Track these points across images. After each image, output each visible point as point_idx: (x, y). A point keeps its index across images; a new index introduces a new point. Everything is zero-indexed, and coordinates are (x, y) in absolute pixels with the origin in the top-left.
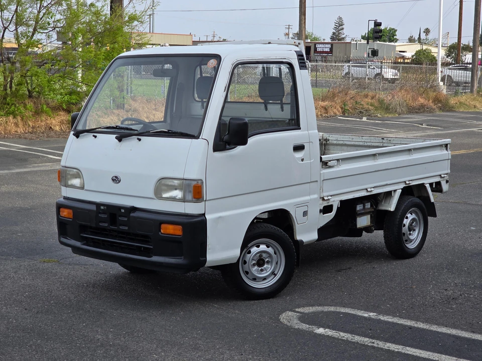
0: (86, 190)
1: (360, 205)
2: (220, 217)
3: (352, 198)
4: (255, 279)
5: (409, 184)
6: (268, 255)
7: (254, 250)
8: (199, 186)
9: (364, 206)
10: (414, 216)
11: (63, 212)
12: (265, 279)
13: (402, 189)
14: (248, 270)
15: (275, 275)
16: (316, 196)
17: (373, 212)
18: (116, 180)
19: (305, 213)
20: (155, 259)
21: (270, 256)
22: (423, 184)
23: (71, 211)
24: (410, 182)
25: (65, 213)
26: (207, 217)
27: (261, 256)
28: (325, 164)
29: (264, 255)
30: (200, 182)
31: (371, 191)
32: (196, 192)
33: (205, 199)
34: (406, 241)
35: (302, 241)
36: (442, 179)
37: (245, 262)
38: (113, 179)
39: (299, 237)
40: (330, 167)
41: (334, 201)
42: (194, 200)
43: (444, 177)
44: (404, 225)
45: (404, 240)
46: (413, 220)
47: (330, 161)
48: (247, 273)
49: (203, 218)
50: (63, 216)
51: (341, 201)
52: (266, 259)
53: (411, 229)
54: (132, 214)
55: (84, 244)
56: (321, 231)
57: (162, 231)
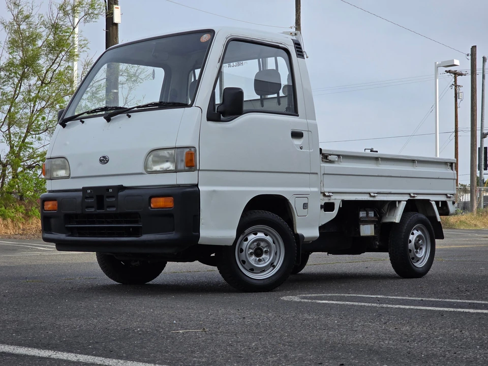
0: (73, 178)
1: (363, 212)
2: (214, 191)
3: (354, 199)
4: (252, 270)
5: (414, 197)
6: (266, 245)
7: (252, 237)
8: (191, 153)
9: (367, 214)
10: (420, 233)
11: (47, 205)
12: (263, 270)
13: (406, 201)
14: (244, 259)
15: (274, 267)
16: (316, 190)
17: (377, 222)
18: (104, 160)
19: (305, 206)
20: (145, 237)
21: (269, 245)
22: (429, 200)
23: (55, 203)
24: (415, 195)
25: (49, 205)
26: (202, 188)
27: (258, 245)
28: (325, 157)
29: (262, 244)
30: (193, 149)
31: (374, 197)
32: (189, 160)
33: (198, 168)
34: (413, 258)
35: (303, 236)
36: (448, 199)
37: (242, 251)
38: (101, 161)
39: (299, 231)
40: (331, 162)
41: (335, 199)
42: (186, 168)
43: (450, 197)
44: (410, 241)
45: (411, 257)
46: (419, 237)
47: (330, 155)
48: (243, 262)
49: (196, 189)
50: (47, 209)
51: (344, 202)
52: (264, 248)
53: (418, 246)
54: (120, 193)
55: (69, 236)
56: (322, 229)
57: (152, 205)
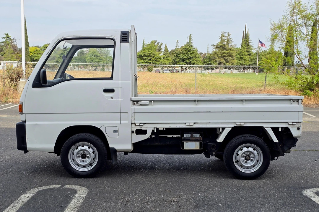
1: (187, 134)
2: (37, 124)
3: (168, 127)
4: (78, 165)
5: (241, 125)
7: (80, 148)
8: (22, 105)
9: (192, 136)
10: (249, 150)
12: (84, 166)
13: (232, 128)
14: (74, 159)
15: (92, 166)
16: (127, 122)
17: (202, 140)
19: (116, 131)
22: (262, 128)
24: (243, 124)
26: (27, 123)
27: (84, 152)
28: (135, 102)
29: (86, 152)
30: (22, 103)
31: (191, 125)
33: (24, 113)
35: (114, 149)
36: (291, 126)
37: (73, 154)
40: (141, 105)
41: (147, 127)
44: (238, 155)
47: (141, 101)
52: (87, 154)
56: (135, 145)
